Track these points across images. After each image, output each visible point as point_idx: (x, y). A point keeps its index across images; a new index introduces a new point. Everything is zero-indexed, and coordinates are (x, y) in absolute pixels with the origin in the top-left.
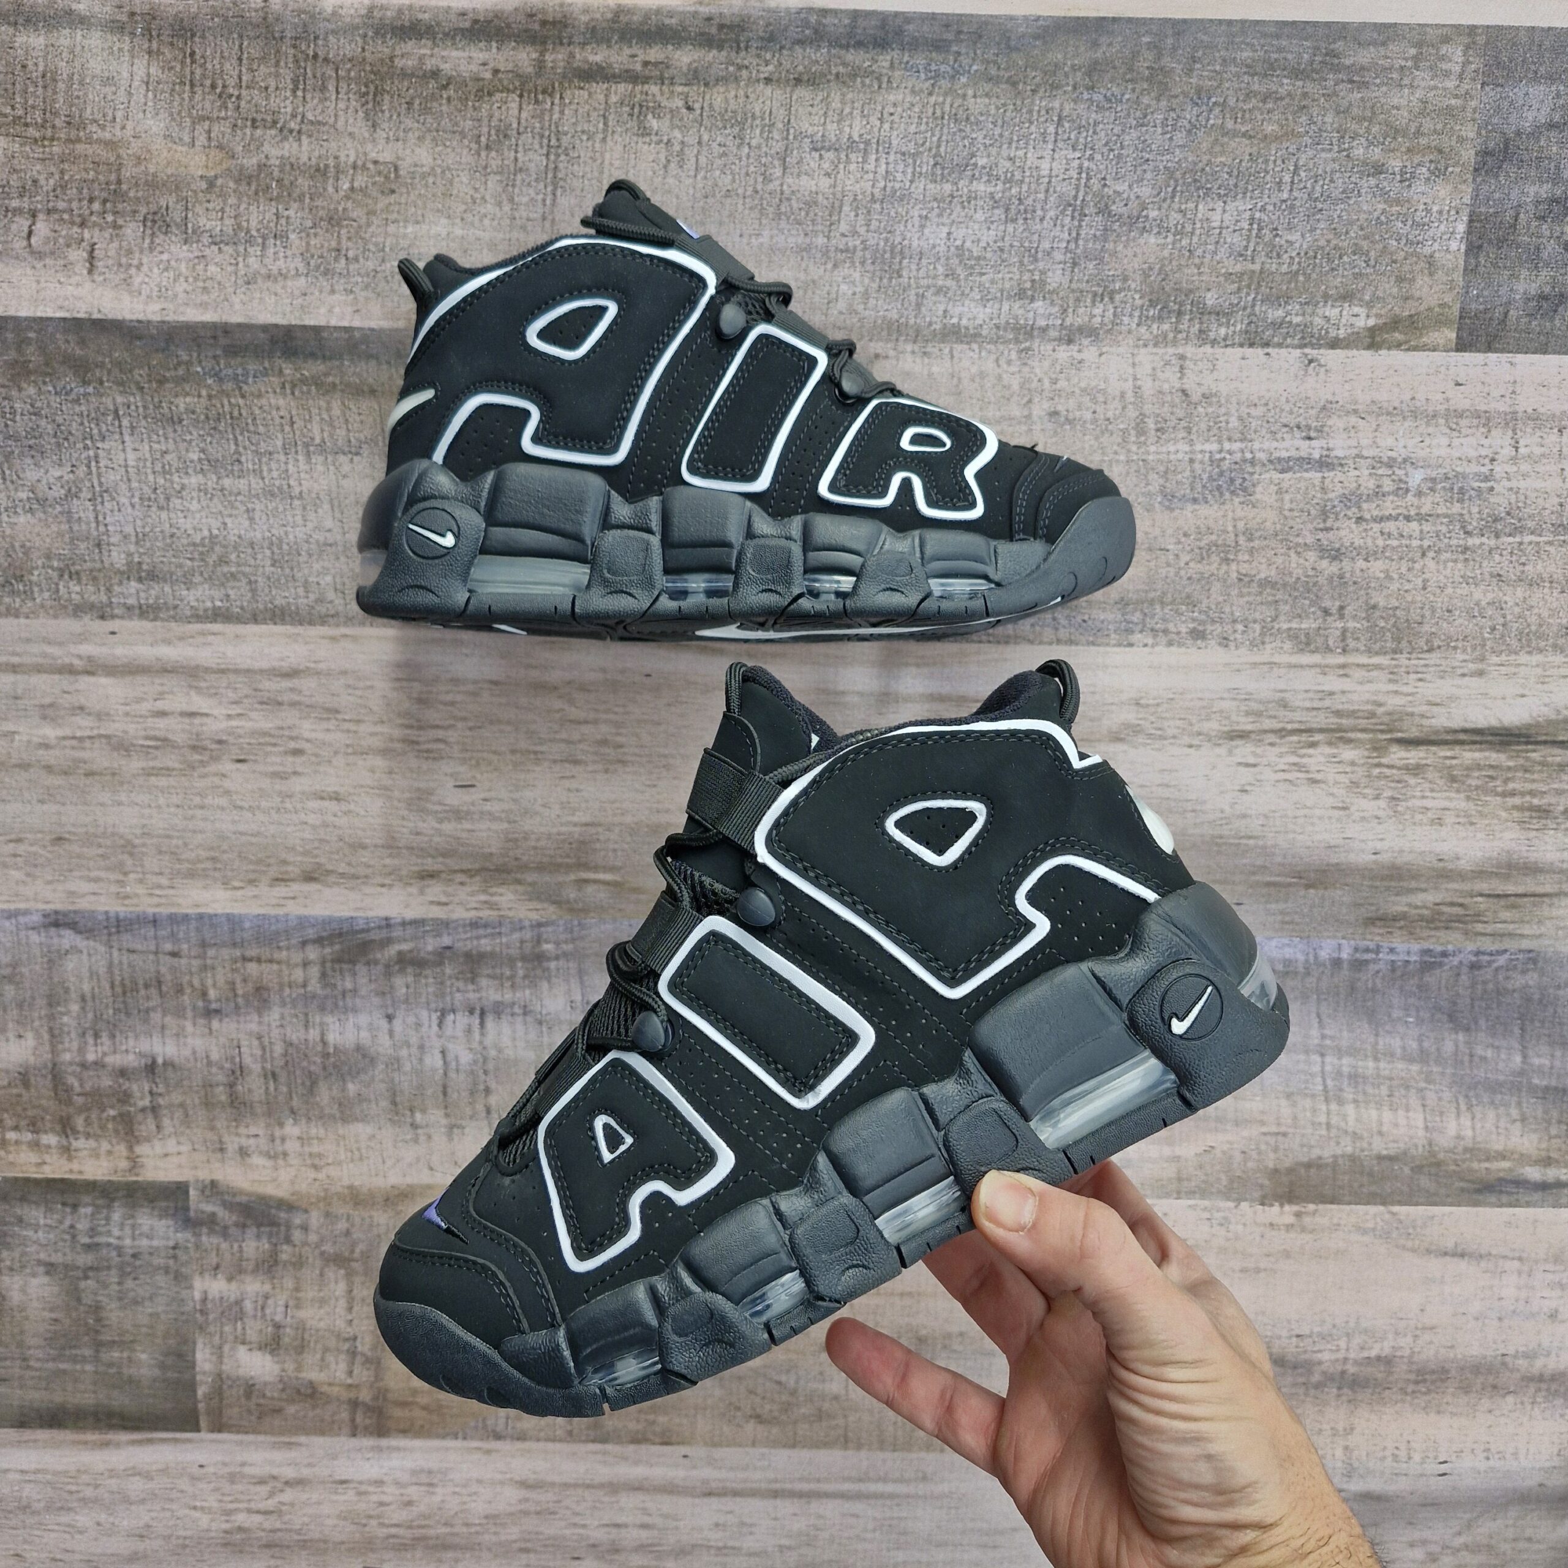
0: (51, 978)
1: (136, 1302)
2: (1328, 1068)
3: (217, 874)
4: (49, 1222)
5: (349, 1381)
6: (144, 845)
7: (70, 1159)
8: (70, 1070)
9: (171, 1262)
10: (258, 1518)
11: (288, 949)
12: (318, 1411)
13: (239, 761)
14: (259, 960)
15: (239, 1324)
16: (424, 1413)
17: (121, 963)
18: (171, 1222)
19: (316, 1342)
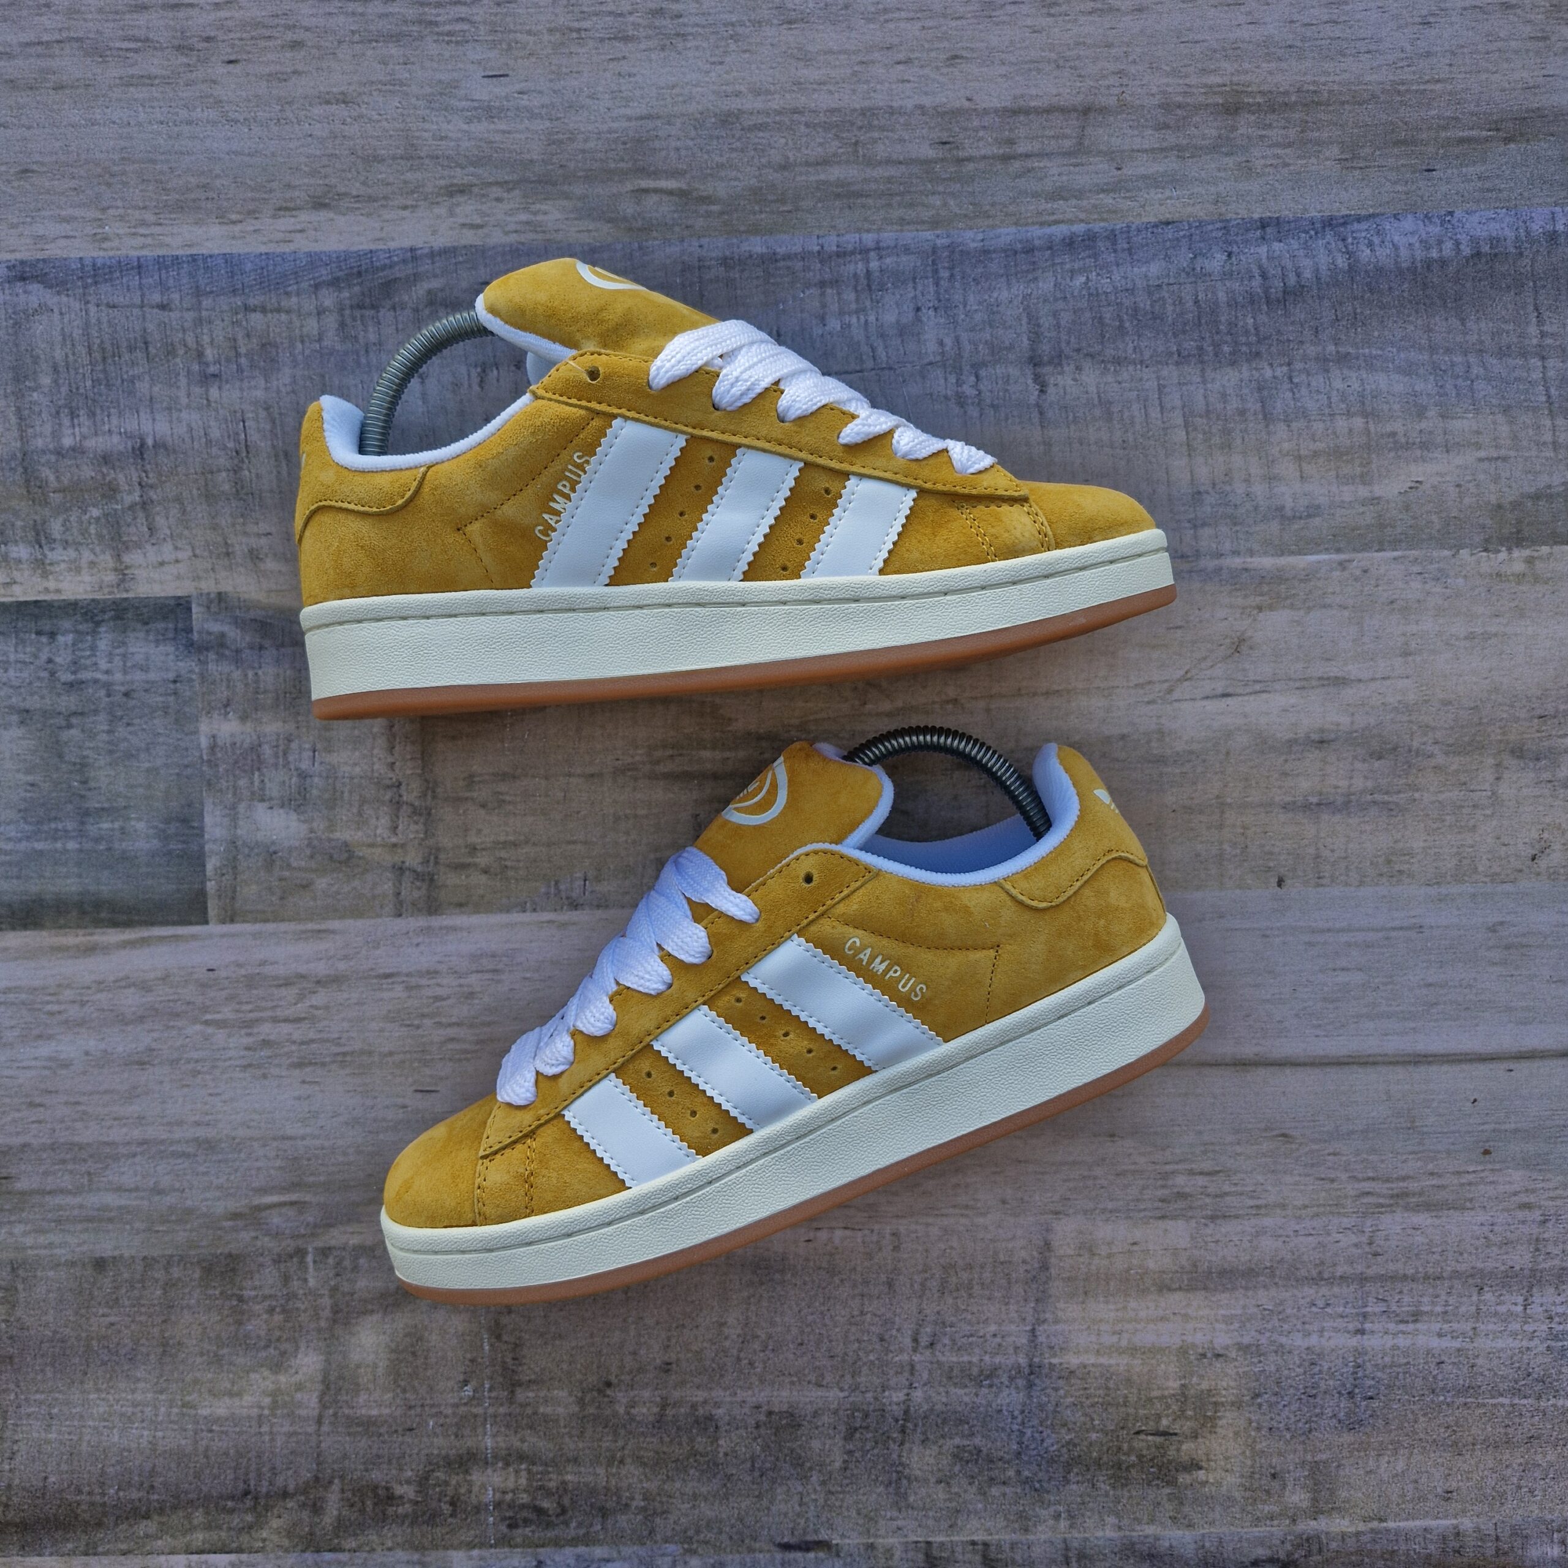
0: (17, 345)
1: (129, 756)
2: (1551, 373)
3: (209, 206)
4: (21, 656)
5: (394, 840)
6: (124, 173)
7: (45, 575)
8: (43, 460)
9: (172, 699)
10: (286, 1028)
11: (298, 294)
12: (356, 883)
13: (230, 62)
14: (264, 310)
15: (257, 774)
16: (483, 878)
17: (99, 320)
18: (170, 649)
19: (350, 792)
